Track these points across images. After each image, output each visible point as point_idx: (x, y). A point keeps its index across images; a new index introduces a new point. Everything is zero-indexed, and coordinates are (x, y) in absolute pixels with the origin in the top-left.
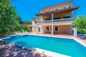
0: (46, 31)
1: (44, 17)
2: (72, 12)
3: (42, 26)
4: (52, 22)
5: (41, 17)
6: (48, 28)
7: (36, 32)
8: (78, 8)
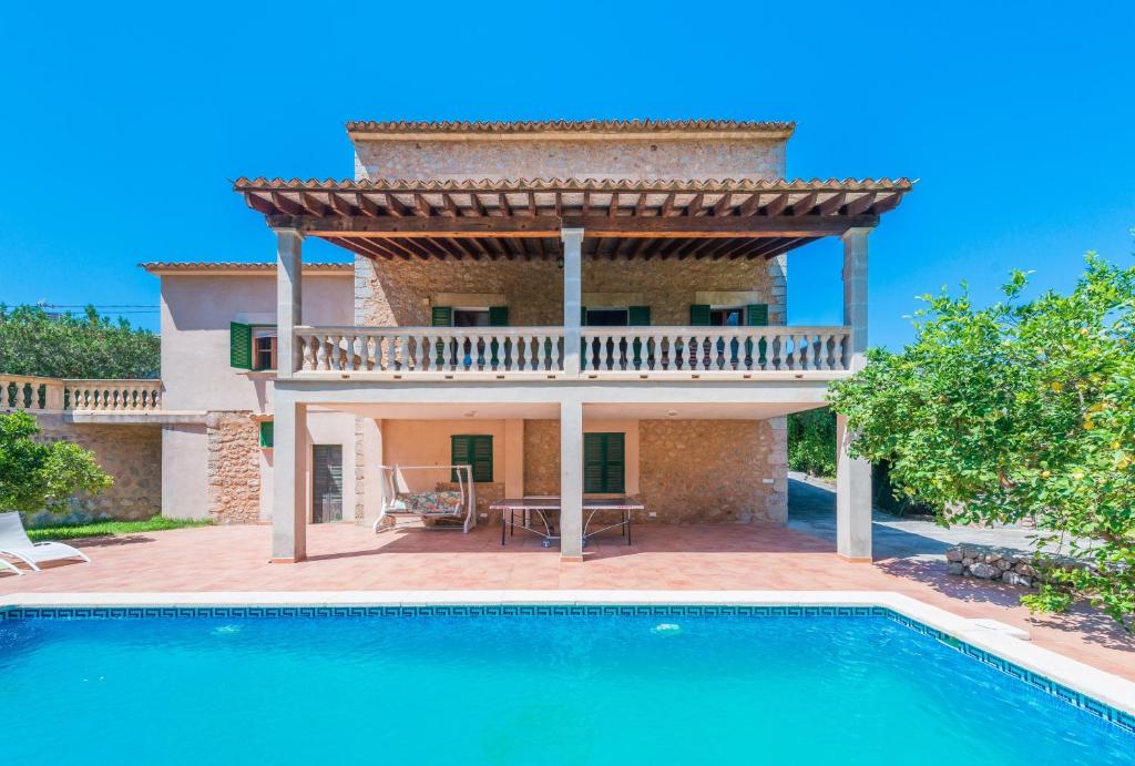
0: (452, 504)
1: (414, 270)
2: (782, 259)
3: (384, 425)
4: (572, 359)
5: (364, 268)
6: (474, 452)
7: (250, 518)
8: (889, 204)
